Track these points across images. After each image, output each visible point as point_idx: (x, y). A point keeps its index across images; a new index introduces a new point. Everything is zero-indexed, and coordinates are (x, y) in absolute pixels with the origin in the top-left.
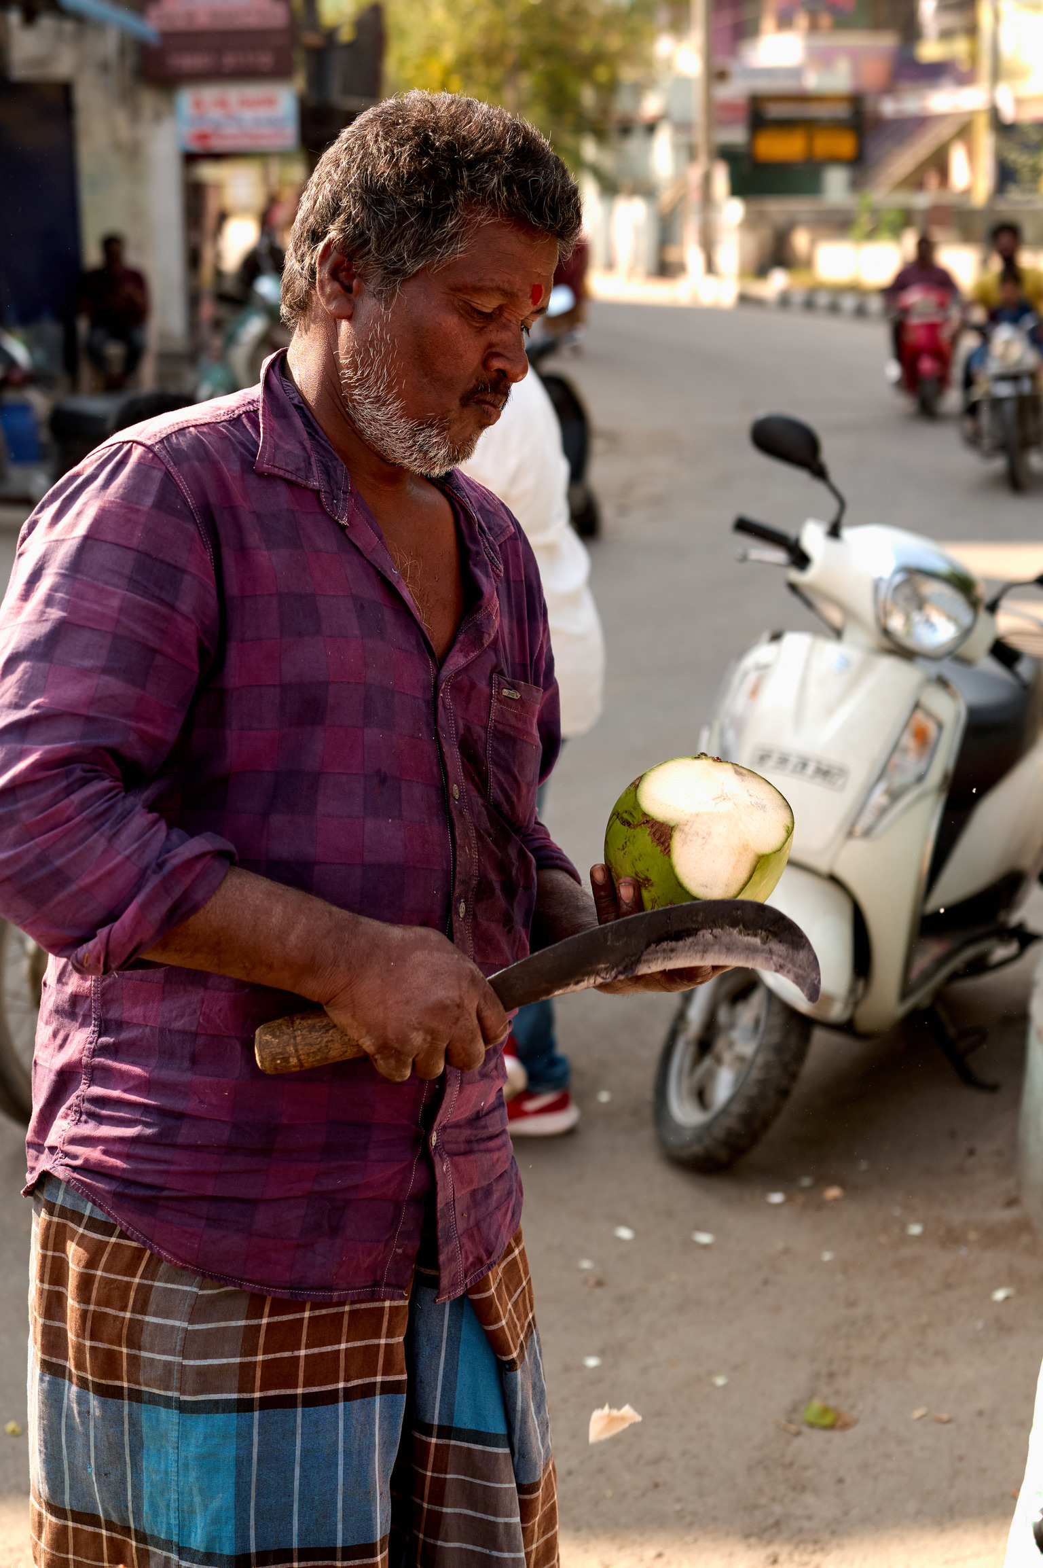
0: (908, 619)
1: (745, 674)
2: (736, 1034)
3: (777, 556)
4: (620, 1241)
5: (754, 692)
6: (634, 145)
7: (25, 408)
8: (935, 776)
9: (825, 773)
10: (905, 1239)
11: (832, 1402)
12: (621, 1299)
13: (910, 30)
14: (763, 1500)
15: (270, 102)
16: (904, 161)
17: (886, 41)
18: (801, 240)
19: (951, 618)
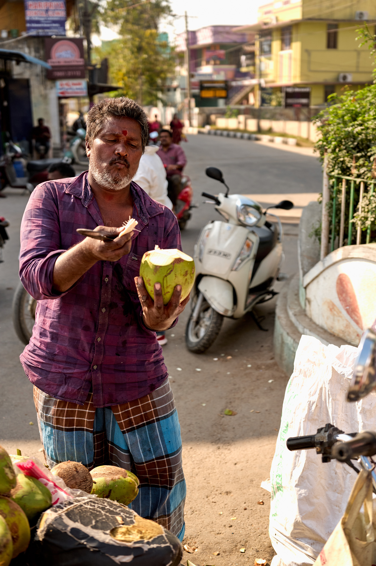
0: (245, 218)
1: (206, 230)
2: (205, 320)
3: (213, 202)
4: (178, 371)
5: (208, 236)
6: (171, 93)
7: (20, 163)
8: (252, 255)
9: (225, 255)
10: (247, 368)
11: (231, 409)
12: (179, 385)
13: (239, 65)
14: (216, 434)
15: (79, 84)
16: (238, 97)
17: (233, 67)
18: (213, 117)
19: (255, 217)
